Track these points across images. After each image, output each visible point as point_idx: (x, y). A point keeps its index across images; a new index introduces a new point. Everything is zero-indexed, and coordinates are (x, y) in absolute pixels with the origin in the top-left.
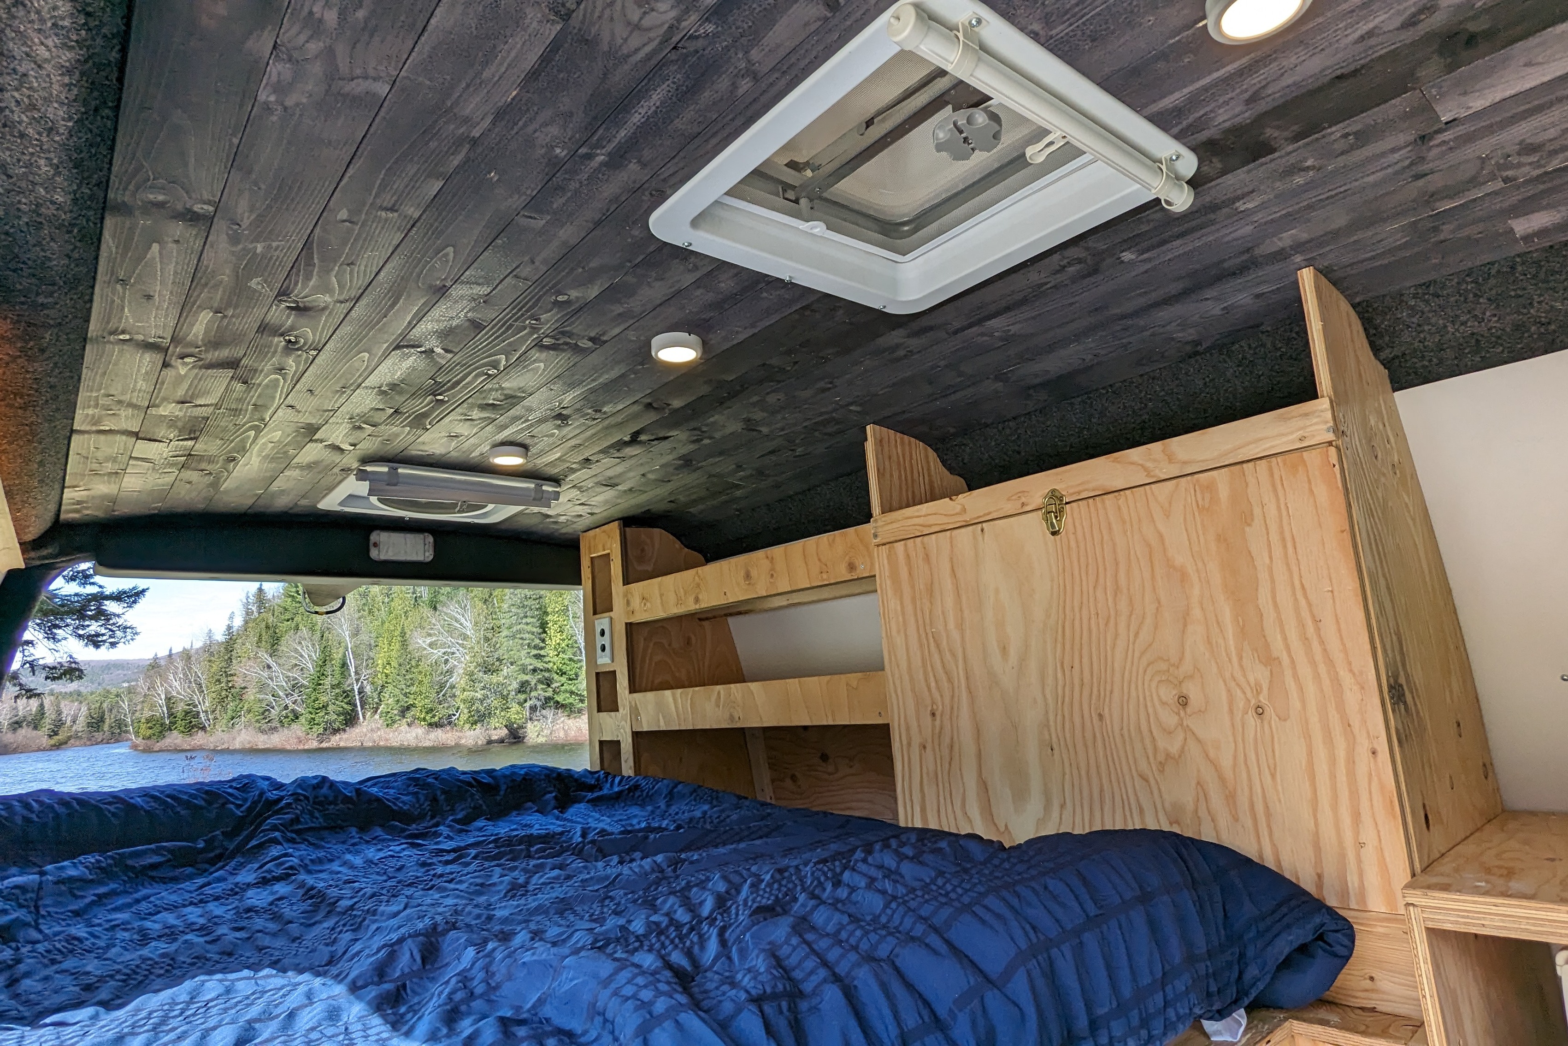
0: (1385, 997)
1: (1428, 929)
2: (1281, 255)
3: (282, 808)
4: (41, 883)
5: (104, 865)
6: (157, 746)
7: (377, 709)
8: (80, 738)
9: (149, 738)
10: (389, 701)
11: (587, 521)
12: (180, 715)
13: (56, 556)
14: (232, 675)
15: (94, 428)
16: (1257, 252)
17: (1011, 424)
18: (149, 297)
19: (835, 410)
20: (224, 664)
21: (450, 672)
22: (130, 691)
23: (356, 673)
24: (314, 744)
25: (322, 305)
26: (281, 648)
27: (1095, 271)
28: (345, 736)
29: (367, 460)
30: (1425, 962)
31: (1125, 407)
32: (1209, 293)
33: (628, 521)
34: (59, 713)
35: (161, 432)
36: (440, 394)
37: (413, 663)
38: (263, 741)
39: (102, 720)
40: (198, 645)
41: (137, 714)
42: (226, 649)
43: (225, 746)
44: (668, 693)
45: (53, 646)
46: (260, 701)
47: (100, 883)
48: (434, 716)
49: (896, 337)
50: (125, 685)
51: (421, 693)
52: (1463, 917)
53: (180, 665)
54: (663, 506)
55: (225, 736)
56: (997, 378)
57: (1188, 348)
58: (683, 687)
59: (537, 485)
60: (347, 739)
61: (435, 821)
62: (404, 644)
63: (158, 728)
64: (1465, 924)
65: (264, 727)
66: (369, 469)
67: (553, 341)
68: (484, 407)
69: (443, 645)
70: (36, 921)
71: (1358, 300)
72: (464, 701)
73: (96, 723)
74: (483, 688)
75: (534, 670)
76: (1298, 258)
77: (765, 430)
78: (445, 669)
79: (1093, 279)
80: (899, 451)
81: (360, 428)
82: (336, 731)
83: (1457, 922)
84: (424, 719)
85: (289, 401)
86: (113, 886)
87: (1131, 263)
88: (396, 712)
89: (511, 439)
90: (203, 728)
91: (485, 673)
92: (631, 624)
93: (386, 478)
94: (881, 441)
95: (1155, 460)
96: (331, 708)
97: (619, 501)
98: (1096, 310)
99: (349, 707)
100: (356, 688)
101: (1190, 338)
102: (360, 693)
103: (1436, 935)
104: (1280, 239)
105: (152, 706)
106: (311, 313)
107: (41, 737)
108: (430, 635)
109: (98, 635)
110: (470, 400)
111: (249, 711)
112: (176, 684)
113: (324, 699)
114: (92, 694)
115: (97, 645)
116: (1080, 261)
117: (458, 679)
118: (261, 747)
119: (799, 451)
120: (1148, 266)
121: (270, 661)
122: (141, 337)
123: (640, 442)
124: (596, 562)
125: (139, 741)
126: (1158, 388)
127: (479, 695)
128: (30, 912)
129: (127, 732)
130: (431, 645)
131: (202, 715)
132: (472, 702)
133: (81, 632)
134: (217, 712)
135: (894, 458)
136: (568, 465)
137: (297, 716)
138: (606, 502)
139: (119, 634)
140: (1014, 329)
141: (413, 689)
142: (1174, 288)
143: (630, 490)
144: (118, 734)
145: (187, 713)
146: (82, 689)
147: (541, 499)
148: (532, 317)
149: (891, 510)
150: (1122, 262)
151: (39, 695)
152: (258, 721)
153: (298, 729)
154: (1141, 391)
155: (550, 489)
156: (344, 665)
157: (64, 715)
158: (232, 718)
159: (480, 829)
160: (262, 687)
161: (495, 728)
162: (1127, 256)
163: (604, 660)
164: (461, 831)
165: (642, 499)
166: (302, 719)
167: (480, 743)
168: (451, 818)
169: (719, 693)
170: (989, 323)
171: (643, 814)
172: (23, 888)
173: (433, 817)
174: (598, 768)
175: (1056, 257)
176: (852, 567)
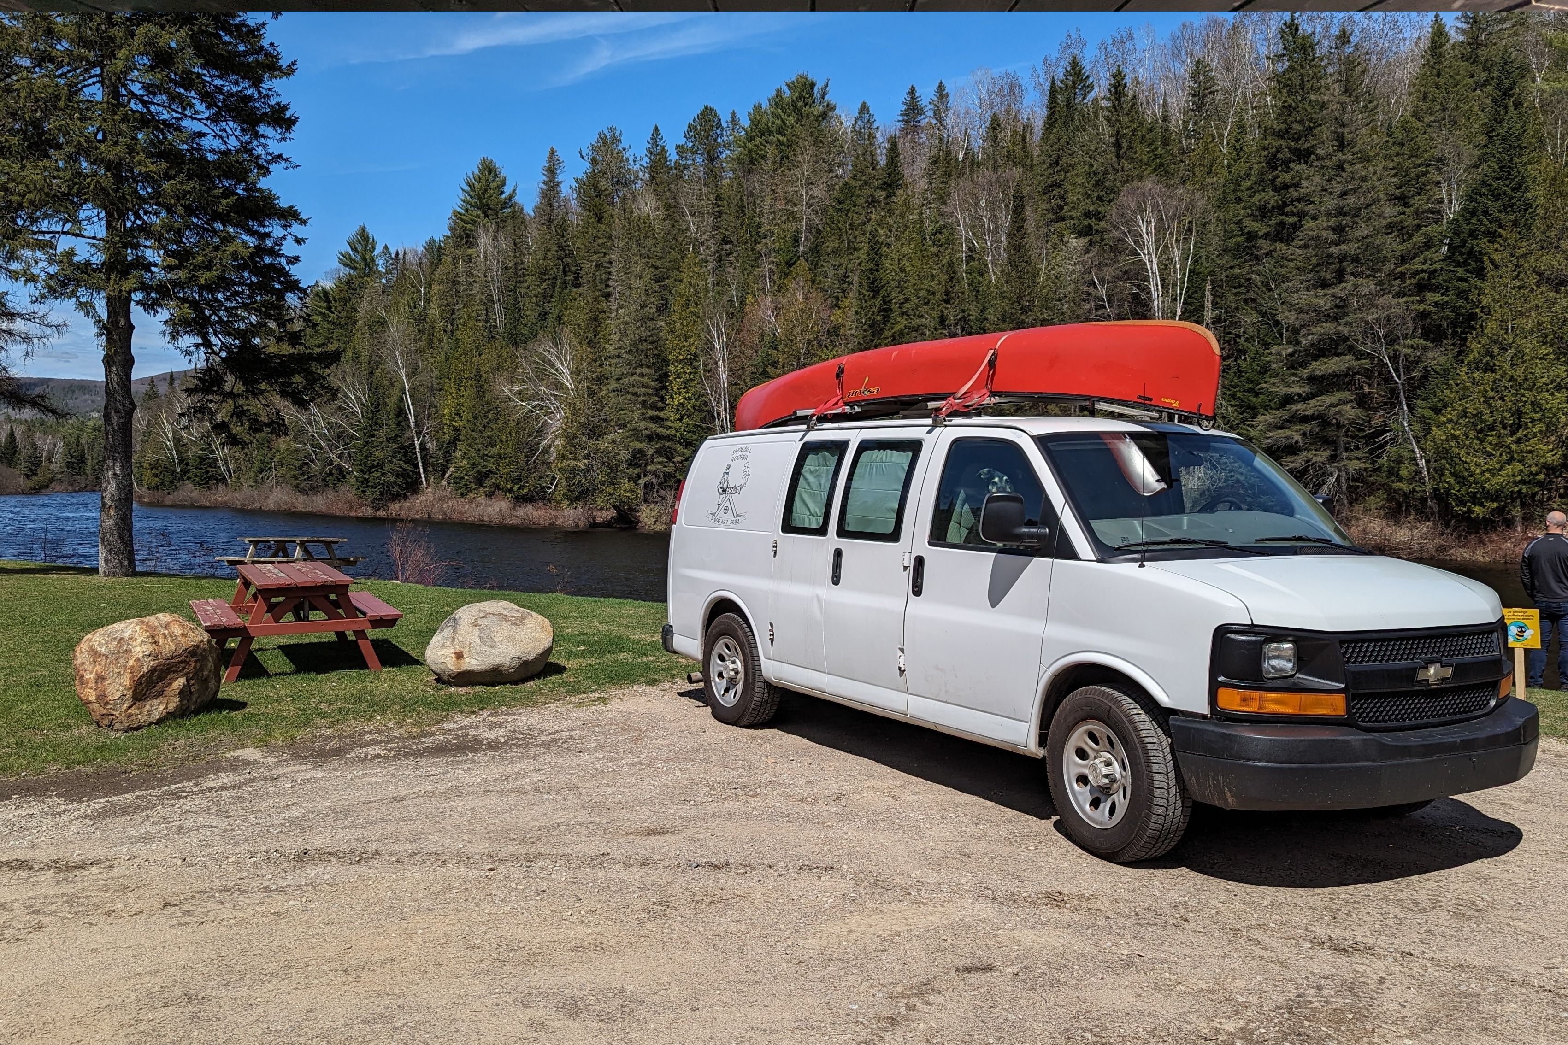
6: (170, 500)
7: (445, 471)
8: (61, 481)
12: (192, 461)
21: (542, 431)
24: (369, 512)
28: (406, 504)
34: (34, 446)
37: (491, 415)
39: (82, 460)
41: (137, 457)
43: (256, 505)
46: (296, 451)
48: (522, 487)
51: (504, 457)
55: (254, 493)
60: (409, 508)
62: (481, 390)
63: (169, 478)
65: (303, 484)
69: (533, 397)
72: (562, 471)
73: (76, 463)
74: (587, 457)
75: (650, 438)
78: (536, 427)
82: (395, 497)
88: (470, 478)
90: (223, 480)
91: (590, 436)
96: (387, 467)
99: (409, 468)
100: (417, 443)
102: (421, 450)
105: (158, 447)
107: (16, 476)
108: (517, 381)
111: (282, 463)
125: (143, 491)
127: (582, 465)
130: (518, 394)
131: (221, 464)
132: (573, 472)
137: (343, 475)
141: (495, 450)
145: (201, 459)
156: (401, 413)
157: (39, 451)
158: (261, 471)
161: (601, 509)
166: (352, 479)
167: (581, 525)
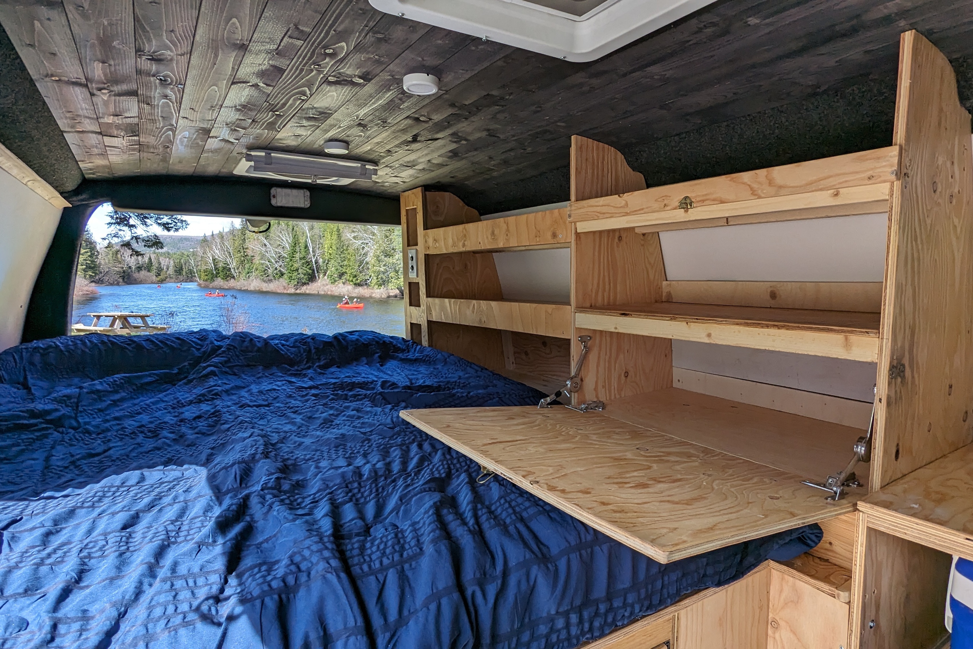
0: (835, 555)
1: (868, 528)
2: (888, 20)
3: (220, 354)
4: (80, 394)
5: (118, 383)
6: (211, 285)
7: (326, 273)
8: (172, 278)
9: (206, 280)
10: (332, 270)
11: (403, 186)
12: (220, 269)
13: (89, 199)
14: (246, 249)
15: (73, 130)
16: (864, 18)
17: (676, 138)
18: (54, 54)
19: (547, 125)
20: (241, 242)
21: (366, 254)
22: (194, 254)
23: (313, 252)
24: (292, 291)
25: (169, 58)
26: (271, 235)
27: (726, 32)
28: (309, 287)
29: (251, 148)
30: (862, 546)
31: (758, 132)
32: (823, 50)
33: (427, 188)
34: (160, 264)
35: (115, 133)
36: (277, 111)
37: (345, 248)
38: (265, 287)
39: (181, 269)
40: (227, 230)
41: (199, 267)
42: (242, 233)
43: (247, 288)
44: (447, 300)
45: (145, 229)
46: (262, 264)
47: (117, 392)
48: (357, 280)
49: (579, 78)
50: (191, 250)
51: (350, 266)
52: (893, 526)
53: (218, 241)
54: (447, 180)
55: (245, 283)
56: (661, 108)
57: (809, 90)
58: (455, 298)
59: (362, 165)
60: (310, 289)
61: (308, 365)
62: (339, 236)
63: (210, 276)
64: (893, 530)
65: (265, 279)
66: (253, 153)
67: (336, 79)
68: (309, 119)
69: (361, 238)
70: (76, 414)
71: (955, 56)
72: (374, 272)
73: (179, 270)
74: (384, 266)
76: (902, 23)
77: (502, 137)
78: (363, 253)
79: (726, 38)
80: (595, 155)
81: (235, 130)
82: (304, 284)
83: (888, 528)
84: (352, 281)
85: (182, 114)
86: (124, 394)
87: (757, 26)
88: (336, 276)
89: (336, 137)
90: (234, 277)
91: (385, 256)
92: (428, 255)
93: (263, 159)
94: (581, 148)
95: (760, 183)
96: (300, 271)
97: (419, 175)
98: (731, 61)
99: (310, 271)
100: (313, 261)
101: (810, 83)
102: (316, 263)
103: (872, 533)
104: (886, 8)
105: (206, 263)
106: (165, 62)
107: (152, 276)
108: (353, 232)
109: (168, 224)
110: (297, 115)
111: (257, 269)
112: (217, 251)
113: (296, 265)
114: (175, 254)
115: (168, 229)
116: (714, 24)
117: (370, 258)
118: (264, 290)
119: (529, 149)
120: (771, 28)
121: (266, 242)
122: (66, 79)
123: (419, 141)
124: (410, 212)
125: (201, 282)
126: (784, 120)
127: (382, 269)
128: (73, 410)
129: (195, 276)
130: (354, 238)
131: (232, 270)
132: (379, 273)
133: (159, 222)
134: (240, 269)
135: (591, 160)
136: (377, 153)
137: (282, 274)
138: (411, 176)
139: (179, 224)
140: (669, 74)
141: (346, 263)
142: (794, 46)
143: (424, 169)
144: (190, 278)
145: (224, 268)
146: (170, 251)
147: (365, 174)
148: (314, 63)
149: (583, 199)
150: (749, 25)
151: (142, 255)
152: (261, 275)
153: (283, 281)
154: (771, 121)
155: (372, 167)
156: (306, 247)
157: (162, 265)
158: (248, 273)
159: (332, 373)
160: (263, 257)
161: (392, 289)
162: (753, 21)
163: (412, 276)
164: (320, 373)
165: (433, 174)
166: (285, 276)
167: (383, 296)
168: (317, 364)
169: (474, 305)
170: (649, 69)
171: (426, 372)
172: (69, 397)
173: (307, 362)
174: (409, 339)
175: (694, 21)
176: (554, 235)
